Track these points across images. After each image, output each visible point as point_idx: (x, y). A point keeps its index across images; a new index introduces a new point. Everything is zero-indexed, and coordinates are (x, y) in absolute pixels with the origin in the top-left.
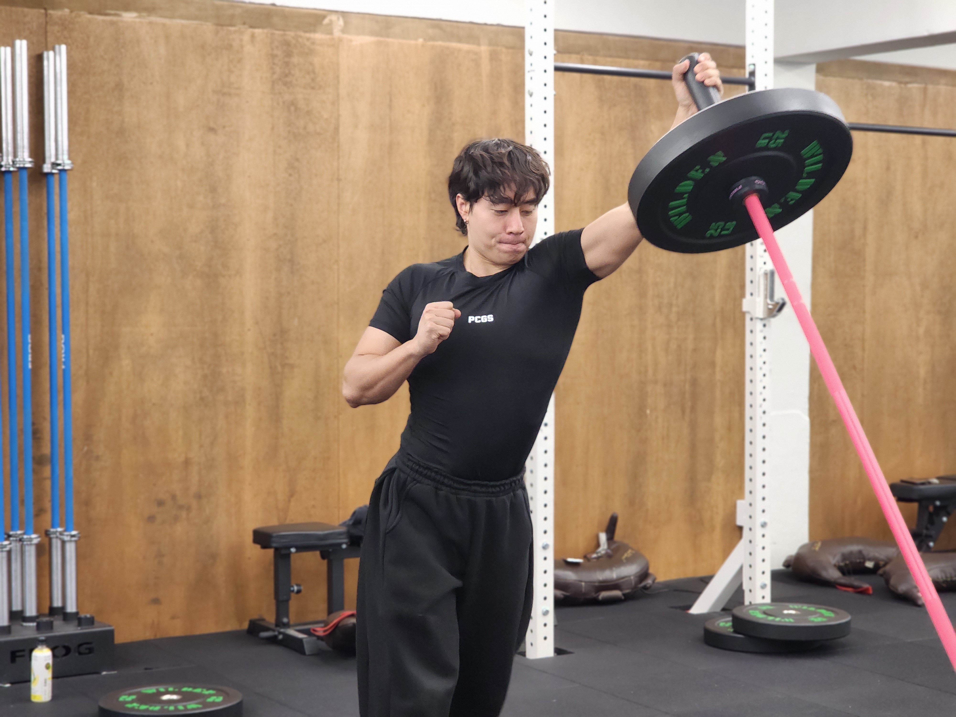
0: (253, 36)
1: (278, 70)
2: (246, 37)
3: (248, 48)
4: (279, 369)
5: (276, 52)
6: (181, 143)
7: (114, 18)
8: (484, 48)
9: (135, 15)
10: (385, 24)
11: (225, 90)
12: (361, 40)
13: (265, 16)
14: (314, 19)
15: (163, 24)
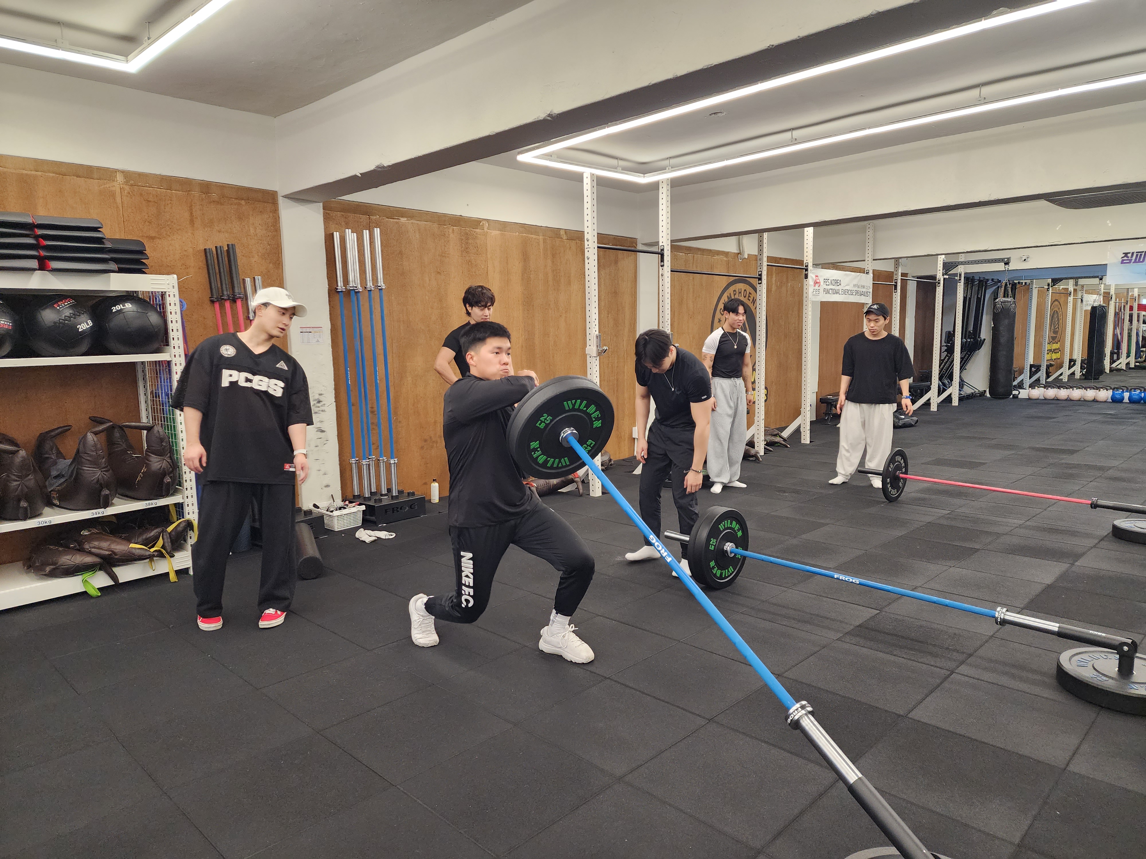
0: (453, 230)
1: (463, 246)
2: (451, 231)
3: (451, 235)
5: (462, 237)
6: (427, 279)
7: (399, 220)
8: (541, 237)
9: (406, 219)
10: (504, 226)
11: (443, 255)
12: (495, 233)
13: (457, 221)
14: (477, 223)
15: (418, 224)
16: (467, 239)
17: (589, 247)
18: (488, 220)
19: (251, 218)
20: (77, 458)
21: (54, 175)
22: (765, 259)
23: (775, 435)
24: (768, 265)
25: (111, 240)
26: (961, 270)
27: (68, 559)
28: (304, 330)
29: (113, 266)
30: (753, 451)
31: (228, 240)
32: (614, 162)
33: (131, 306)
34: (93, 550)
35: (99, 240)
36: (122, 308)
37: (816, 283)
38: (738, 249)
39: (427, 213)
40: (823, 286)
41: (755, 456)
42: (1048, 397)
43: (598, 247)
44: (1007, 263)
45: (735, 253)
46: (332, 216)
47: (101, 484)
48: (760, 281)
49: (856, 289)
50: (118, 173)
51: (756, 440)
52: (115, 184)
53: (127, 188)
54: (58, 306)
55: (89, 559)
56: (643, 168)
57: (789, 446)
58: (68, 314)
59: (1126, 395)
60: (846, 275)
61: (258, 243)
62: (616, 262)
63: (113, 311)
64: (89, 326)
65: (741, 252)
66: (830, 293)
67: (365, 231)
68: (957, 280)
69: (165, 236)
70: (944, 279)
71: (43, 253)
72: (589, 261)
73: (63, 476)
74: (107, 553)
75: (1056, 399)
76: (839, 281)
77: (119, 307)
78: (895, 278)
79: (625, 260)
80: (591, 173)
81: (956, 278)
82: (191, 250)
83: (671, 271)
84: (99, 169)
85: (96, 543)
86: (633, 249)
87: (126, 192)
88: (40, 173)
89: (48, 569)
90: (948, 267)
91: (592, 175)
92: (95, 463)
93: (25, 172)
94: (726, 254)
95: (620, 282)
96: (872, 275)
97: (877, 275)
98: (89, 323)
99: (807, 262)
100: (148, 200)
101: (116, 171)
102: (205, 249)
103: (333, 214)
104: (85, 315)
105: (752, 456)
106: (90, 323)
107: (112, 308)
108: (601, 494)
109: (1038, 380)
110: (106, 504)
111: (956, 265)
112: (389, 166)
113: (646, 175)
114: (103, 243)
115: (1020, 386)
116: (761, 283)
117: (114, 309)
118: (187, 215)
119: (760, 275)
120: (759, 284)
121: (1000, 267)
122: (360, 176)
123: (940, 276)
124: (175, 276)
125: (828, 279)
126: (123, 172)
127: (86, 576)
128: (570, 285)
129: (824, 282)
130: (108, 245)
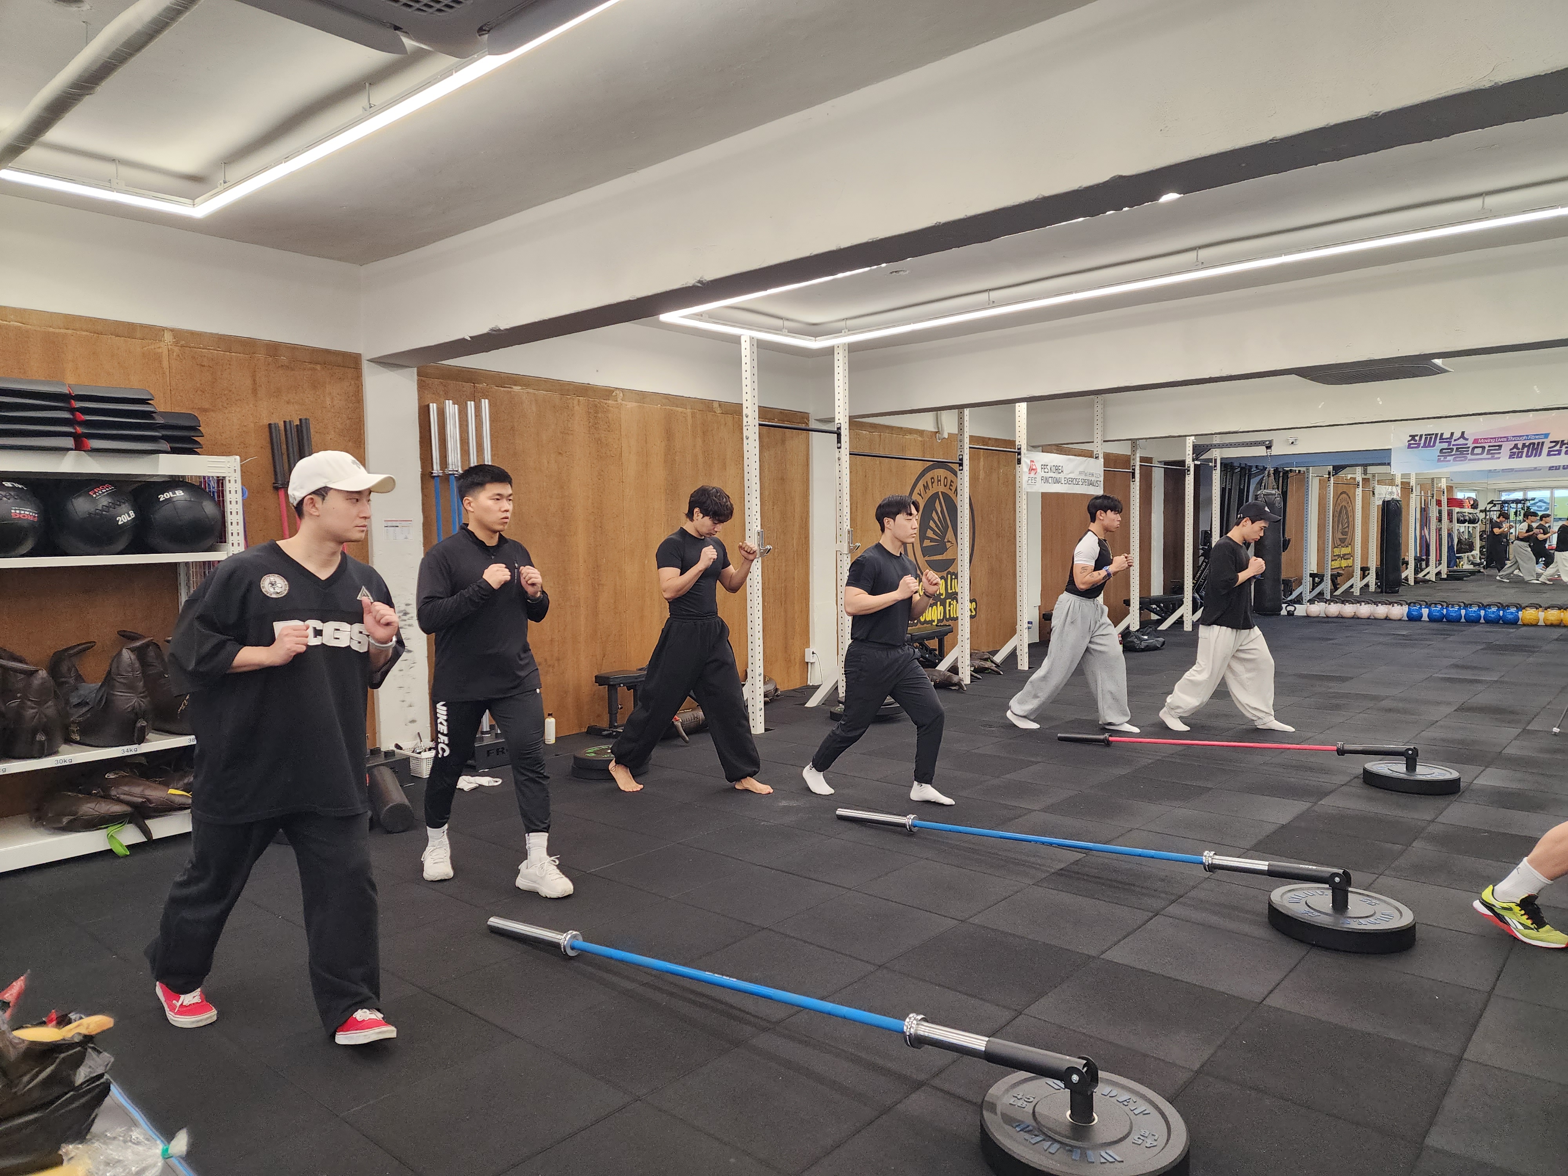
0: (579, 402)
2: (576, 402)
3: (577, 408)
4: (597, 586)
5: (590, 410)
6: (545, 461)
7: (509, 389)
8: (688, 410)
9: (520, 388)
10: (642, 396)
11: (566, 432)
12: (631, 405)
13: (584, 390)
14: (608, 393)
15: (534, 394)
16: (597, 412)
17: (748, 424)
18: (622, 390)
19: (327, 386)
20: (109, 680)
21: (88, 333)
22: (967, 440)
23: (986, 660)
24: (970, 448)
25: (164, 414)
26: (1217, 454)
27: (91, 808)
28: (390, 524)
29: (166, 446)
30: (955, 679)
31: (298, 413)
32: (779, 323)
33: (183, 494)
34: (122, 797)
35: (148, 415)
36: (172, 496)
37: (1031, 469)
38: (936, 427)
39: (547, 381)
40: (1041, 473)
41: (959, 684)
42: (1330, 615)
43: (760, 425)
44: (1269, 447)
45: (932, 432)
46: (428, 384)
47: (136, 714)
48: (961, 468)
49: (1083, 477)
50: (165, 331)
51: (960, 665)
52: (162, 344)
53: (176, 349)
54: (94, 494)
55: (117, 808)
56: (814, 330)
57: (1002, 673)
58: (105, 503)
59: (1425, 612)
60: (1070, 459)
61: (335, 416)
62: (783, 442)
63: (161, 500)
64: (130, 518)
65: (940, 430)
66: (1050, 482)
67: (469, 402)
68: (1212, 466)
69: (221, 407)
70: (1195, 465)
71: (80, 430)
72: (748, 441)
73: (87, 703)
74: (140, 800)
75: (1340, 617)
76: (1060, 468)
77: (168, 495)
78: (1132, 464)
79: (795, 440)
80: (750, 337)
81: (1210, 464)
82: (252, 425)
83: (850, 454)
84: (142, 326)
85: (126, 788)
86: (803, 426)
87: (175, 354)
88: (70, 332)
89: (65, 820)
90: (1199, 450)
91: (752, 338)
92: (130, 687)
93: (51, 330)
94: (921, 433)
95: (788, 466)
96: (1103, 460)
97: (1110, 460)
98: (131, 515)
99: (1019, 444)
100: (203, 364)
101: (163, 329)
102: (270, 425)
103: (429, 381)
104: (127, 504)
105: (955, 685)
106: (132, 513)
107: (159, 497)
108: (763, 731)
109: (1321, 594)
110: (141, 740)
111: (1209, 448)
112: (506, 330)
113: (817, 338)
114: (153, 419)
115: (1299, 600)
116: (962, 470)
117: (162, 498)
118: (249, 382)
119: (961, 460)
120: (960, 470)
121: (1261, 451)
122: (469, 339)
123: (1190, 463)
124: (238, 458)
125: (1047, 465)
126: (172, 330)
127: (112, 829)
128: (725, 469)
129: (1042, 468)
130: (160, 420)
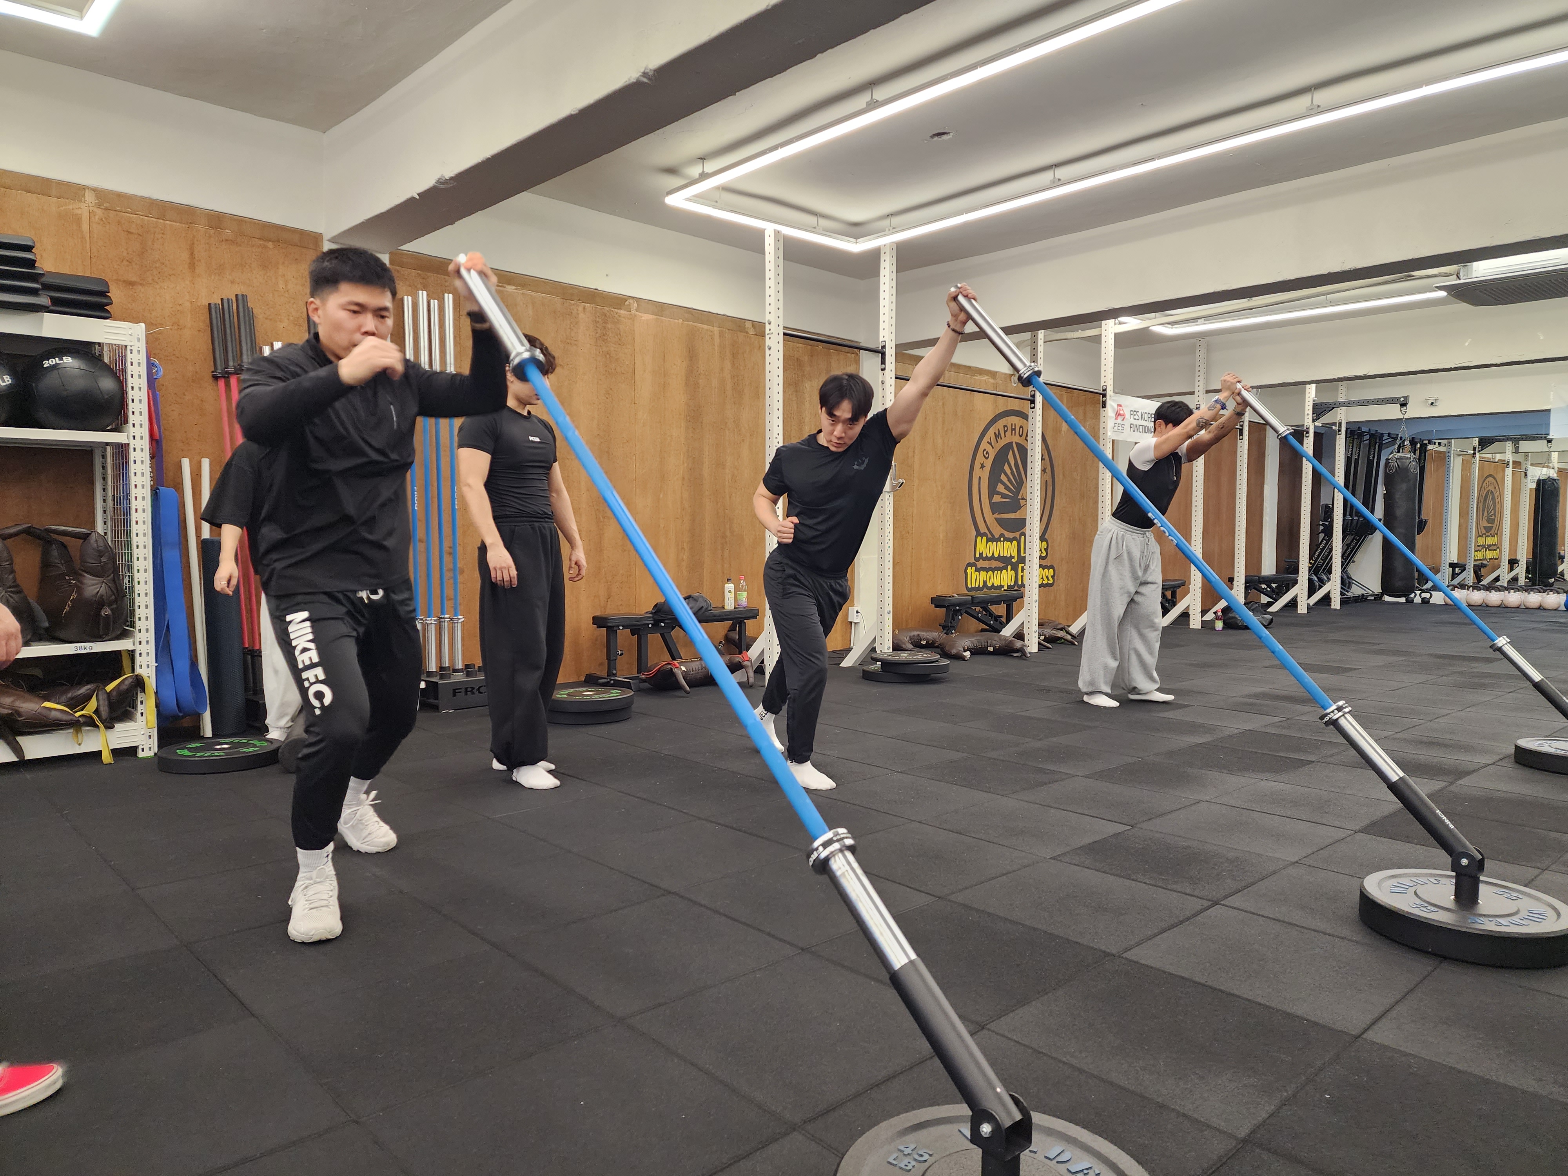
0: (584, 308)
1: (599, 331)
2: (581, 309)
3: (582, 315)
4: (602, 519)
5: (598, 319)
8: (715, 328)
9: (514, 287)
10: (660, 308)
11: (568, 341)
12: (646, 317)
13: (591, 296)
14: (620, 301)
15: (531, 296)
16: (605, 322)
17: (771, 332)
18: (637, 299)
23: (1058, 629)
26: (1342, 416)
29: (45, 300)
30: (1018, 644)
32: (812, 219)
33: (71, 361)
36: (58, 362)
39: (546, 282)
40: (1129, 420)
41: (1021, 650)
43: (785, 334)
50: (87, 190)
51: (1026, 631)
52: (82, 205)
53: (99, 212)
63: (45, 366)
64: (6, 384)
69: (151, 283)
72: (771, 352)
74: (9, 713)
75: (1485, 606)
77: (53, 361)
82: (188, 304)
83: (896, 378)
84: (60, 184)
87: (97, 217)
90: (1320, 410)
91: (777, 233)
94: (992, 373)
99: (1105, 388)
100: (130, 231)
101: (84, 188)
102: (207, 304)
104: (2, 368)
106: (8, 380)
107: (44, 363)
111: (1332, 408)
112: (452, 179)
113: (858, 240)
116: (1034, 408)
119: (1033, 396)
120: (1031, 408)
121: (1394, 411)
122: (418, 197)
123: (1309, 424)
124: (145, 326)
125: (1135, 412)
126: (95, 190)
129: (1131, 414)
